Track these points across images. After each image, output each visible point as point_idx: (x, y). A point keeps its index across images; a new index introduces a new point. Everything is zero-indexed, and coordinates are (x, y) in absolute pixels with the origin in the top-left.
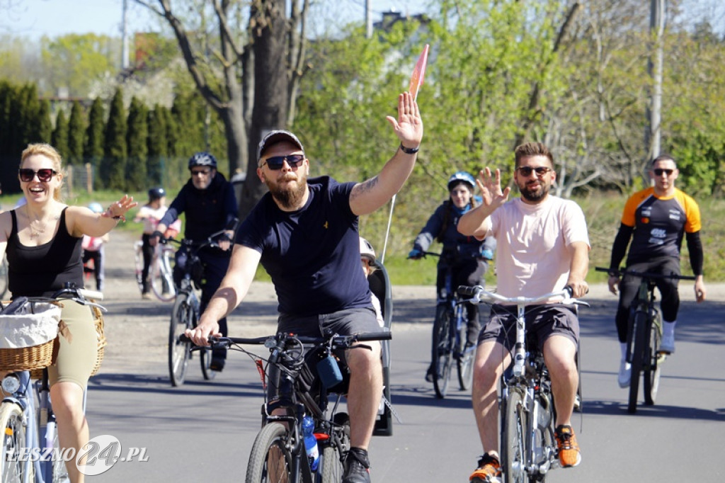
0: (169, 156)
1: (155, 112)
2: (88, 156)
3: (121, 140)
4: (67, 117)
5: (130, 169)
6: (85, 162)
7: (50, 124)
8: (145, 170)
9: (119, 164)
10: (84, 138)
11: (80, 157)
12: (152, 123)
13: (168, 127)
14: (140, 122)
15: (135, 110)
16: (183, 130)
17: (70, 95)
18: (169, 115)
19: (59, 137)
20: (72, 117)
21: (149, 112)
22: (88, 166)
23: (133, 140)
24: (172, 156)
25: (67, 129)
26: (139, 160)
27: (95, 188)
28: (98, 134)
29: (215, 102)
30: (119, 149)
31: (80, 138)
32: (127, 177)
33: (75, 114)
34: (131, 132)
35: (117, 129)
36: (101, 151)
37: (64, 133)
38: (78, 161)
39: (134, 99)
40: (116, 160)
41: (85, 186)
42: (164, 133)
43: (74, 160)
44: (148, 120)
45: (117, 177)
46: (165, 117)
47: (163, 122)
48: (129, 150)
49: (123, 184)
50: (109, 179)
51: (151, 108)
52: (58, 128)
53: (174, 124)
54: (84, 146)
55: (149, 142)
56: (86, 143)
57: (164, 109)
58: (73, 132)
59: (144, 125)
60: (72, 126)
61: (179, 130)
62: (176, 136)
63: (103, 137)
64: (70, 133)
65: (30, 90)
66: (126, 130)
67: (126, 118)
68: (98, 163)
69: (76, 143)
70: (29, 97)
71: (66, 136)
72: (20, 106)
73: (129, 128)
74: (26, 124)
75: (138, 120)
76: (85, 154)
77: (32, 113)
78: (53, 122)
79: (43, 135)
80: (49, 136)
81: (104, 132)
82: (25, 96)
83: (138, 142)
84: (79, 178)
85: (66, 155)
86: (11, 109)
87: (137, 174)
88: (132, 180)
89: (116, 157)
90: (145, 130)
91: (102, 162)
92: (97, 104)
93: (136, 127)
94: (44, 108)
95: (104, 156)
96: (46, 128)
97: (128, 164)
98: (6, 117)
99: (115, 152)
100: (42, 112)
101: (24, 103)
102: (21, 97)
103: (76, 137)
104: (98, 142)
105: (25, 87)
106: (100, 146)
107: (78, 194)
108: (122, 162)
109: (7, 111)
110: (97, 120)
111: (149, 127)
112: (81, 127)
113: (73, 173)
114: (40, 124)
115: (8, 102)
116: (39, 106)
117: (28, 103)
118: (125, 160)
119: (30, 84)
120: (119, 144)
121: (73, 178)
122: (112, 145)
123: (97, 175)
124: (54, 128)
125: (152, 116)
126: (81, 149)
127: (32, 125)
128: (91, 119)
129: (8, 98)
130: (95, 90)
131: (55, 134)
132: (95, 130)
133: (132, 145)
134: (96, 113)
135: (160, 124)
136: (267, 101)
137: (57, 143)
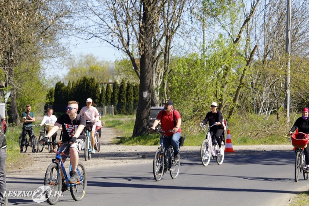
1: (136, 86)
2: (112, 102)
3: (124, 96)
4: (105, 90)
5: (128, 107)
6: (112, 105)
7: (100, 92)
8: (133, 107)
9: (124, 105)
11: (110, 103)
12: (135, 90)
14: (131, 90)
15: (129, 86)
19: (103, 96)
20: (107, 89)
22: (112, 106)
23: (128, 96)
26: (131, 103)
27: (115, 114)
28: (116, 95)
30: (124, 100)
31: (110, 96)
32: (126, 109)
33: (108, 88)
34: (128, 94)
35: (123, 93)
36: (117, 101)
37: (104, 94)
38: (109, 104)
40: (123, 104)
41: (111, 113)
43: (108, 104)
44: (134, 90)
48: (127, 100)
49: (125, 112)
50: (120, 110)
51: (134, 85)
52: (102, 93)
54: (111, 99)
56: (112, 97)
58: (108, 94)
59: (132, 91)
60: (107, 92)
63: (118, 96)
64: (106, 94)
65: (92, 80)
66: (126, 93)
67: (126, 89)
68: (116, 105)
69: (108, 97)
70: (92, 82)
71: (105, 95)
72: (89, 85)
73: (127, 92)
74: (91, 91)
75: (130, 89)
76: (111, 102)
77: (93, 87)
78: (100, 90)
79: (97, 95)
80: (99, 95)
81: (118, 94)
82: (91, 81)
83: (130, 97)
84: (109, 110)
85: (105, 102)
86: (86, 86)
87: (130, 109)
88: (128, 111)
89: (123, 102)
90: (133, 93)
91: (118, 104)
92: (116, 84)
93: (129, 92)
94: (97, 86)
95: (118, 102)
96: (98, 92)
97: (127, 105)
98: (85, 89)
99: (122, 101)
100: (97, 87)
101: (91, 84)
102: (90, 82)
103: (109, 96)
104: (116, 98)
105: (91, 78)
106: (117, 99)
107: (109, 116)
108: (125, 104)
109: (85, 87)
110: (116, 89)
111: (134, 92)
112: (110, 92)
113: (107, 108)
114: (96, 91)
115: (86, 84)
116: (95, 85)
117: (92, 84)
118: (126, 104)
119: (93, 77)
120: (124, 98)
121: (107, 110)
122: (121, 99)
123: (116, 109)
124: (101, 93)
125: (135, 88)
126: (110, 100)
127: (93, 92)
128: (114, 89)
129: (86, 83)
130: (119, 79)
131: (101, 95)
132: (115, 93)
133: (128, 98)
134: (116, 87)
135: (138, 90)
136: (145, 81)
137: (102, 98)
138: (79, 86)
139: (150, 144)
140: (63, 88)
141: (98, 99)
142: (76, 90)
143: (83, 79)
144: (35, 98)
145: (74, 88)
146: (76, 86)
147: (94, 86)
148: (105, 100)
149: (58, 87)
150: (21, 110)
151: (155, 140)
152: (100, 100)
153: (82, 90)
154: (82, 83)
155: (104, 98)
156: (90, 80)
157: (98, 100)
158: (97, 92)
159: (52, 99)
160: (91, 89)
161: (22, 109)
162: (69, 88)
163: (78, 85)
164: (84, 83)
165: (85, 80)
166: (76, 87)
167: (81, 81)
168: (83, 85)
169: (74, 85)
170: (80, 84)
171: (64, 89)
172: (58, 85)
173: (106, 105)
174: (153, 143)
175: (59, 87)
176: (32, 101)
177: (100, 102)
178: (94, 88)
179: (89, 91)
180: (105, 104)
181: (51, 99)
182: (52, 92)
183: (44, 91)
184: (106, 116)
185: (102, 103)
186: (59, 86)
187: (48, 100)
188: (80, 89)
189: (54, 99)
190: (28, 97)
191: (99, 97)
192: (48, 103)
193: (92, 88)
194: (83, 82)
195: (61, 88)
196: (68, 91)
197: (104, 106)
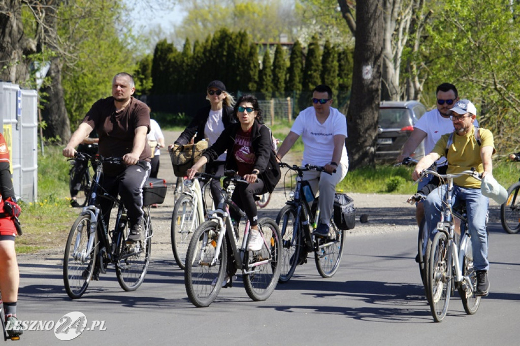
1: (344, 52)
2: (289, 91)
3: (317, 75)
4: (272, 61)
6: (286, 97)
7: (259, 64)
8: (337, 102)
10: (286, 75)
11: (283, 92)
12: (343, 62)
14: (332, 61)
15: (328, 51)
19: (266, 74)
20: (276, 58)
21: (340, 54)
22: (289, 98)
23: (326, 76)
25: (272, 68)
28: (297, 72)
31: (283, 76)
33: (278, 55)
34: (325, 71)
35: (313, 68)
36: (300, 86)
37: (269, 72)
38: (281, 95)
39: (327, 41)
41: (286, 115)
43: (277, 94)
44: (339, 61)
51: (341, 49)
52: (265, 67)
54: (286, 82)
56: (288, 79)
58: (277, 70)
59: (336, 63)
60: (276, 65)
63: (302, 75)
64: (273, 71)
65: (242, 36)
66: (320, 68)
67: (321, 58)
68: (298, 96)
69: (279, 78)
70: (242, 42)
71: (271, 74)
72: (234, 49)
73: (323, 67)
74: (238, 64)
75: (330, 59)
76: (286, 89)
77: (243, 54)
78: (260, 62)
79: (252, 73)
80: (257, 74)
81: (302, 70)
82: (238, 41)
83: (331, 79)
84: (280, 108)
85: (270, 90)
86: (227, 52)
90: (337, 68)
91: (301, 95)
92: (296, 47)
93: (328, 65)
94: (253, 51)
95: (302, 90)
96: (255, 67)
98: (224, 59)
100: (252, 54)
101: (238, 46)
102: (235, 42)
103: (279, 75)
104: (297, 79)
105: (240, 33)
106: (300, 82)
107: (279, 122)
109: (225, 53)
110: (297, 60)
111: (340, 66)
112: (283, 66)
113: (276, 104)
114: (250, 64)
115: (226, 46)
116: (249, 49)
117: (240, 46)
119: (242, 31)
120: (315, 80)
121: (275, 109)
122: (309, 82)
123: (296, 106)
124: (261, 67)
125: (342, 56)
126: (283, 85)
127: (243, 65)
128: (292, 59)
129: (226, 43)
130: (303, 36)
131: (262, 73)
132: (295, 68)
133: (326, 80)
134: (296, 54)
135: (349, 62)
136: (366, 41)
137: (264, 80)
138: (210, 51)
139: (378, 190)
140: (171, 56)
141: (256, 82)
142: (202, 60)
143: (219, 34)
144: (107, 79)
145: (198, 57)
146: (202, 50)
147: (246, 50)
148: (272, 85)
149: (159, 53)
150: (72, 106)
151: (388, 180)
152: (260, 84)
153: (218, 61)
154: (217, 43)
155: (268, 79)
156: (237, 36)
157: (255, 85)
158: (252, 65)
159: (147, 83)
160: (239, 58)
161: (75, 105)
162: (187, 56)
163: (209, 48)
164: (221, 45)
165: (224, 36)
166: (204, 53)
167: (214, 40)
168: (220, 50)
169: (198, 48)
170: (211, 47)
171: (174, 58)
172: (160, 47)
173: (274, 96)
174: (385, 188)
175: (162, 53)
176: (100, 87)
177: (258, 90)
178: (246, 56)
179: (234, 64)
180: (270, 95)
181: (144, 81)
182: (148, 65)
183: (129, 63)
184: (273, 123)
185: (263, 91)
186: (163, 51)
187: (139, 83)
188: (212, 59)
189: (153, 81)
190: (90, 76)
191: (256, 78)
192: (139, 91)
193: (241, 57)
194: (219, 41)
195: (166, 55)
196: (184, 62)
197: (267, 98)
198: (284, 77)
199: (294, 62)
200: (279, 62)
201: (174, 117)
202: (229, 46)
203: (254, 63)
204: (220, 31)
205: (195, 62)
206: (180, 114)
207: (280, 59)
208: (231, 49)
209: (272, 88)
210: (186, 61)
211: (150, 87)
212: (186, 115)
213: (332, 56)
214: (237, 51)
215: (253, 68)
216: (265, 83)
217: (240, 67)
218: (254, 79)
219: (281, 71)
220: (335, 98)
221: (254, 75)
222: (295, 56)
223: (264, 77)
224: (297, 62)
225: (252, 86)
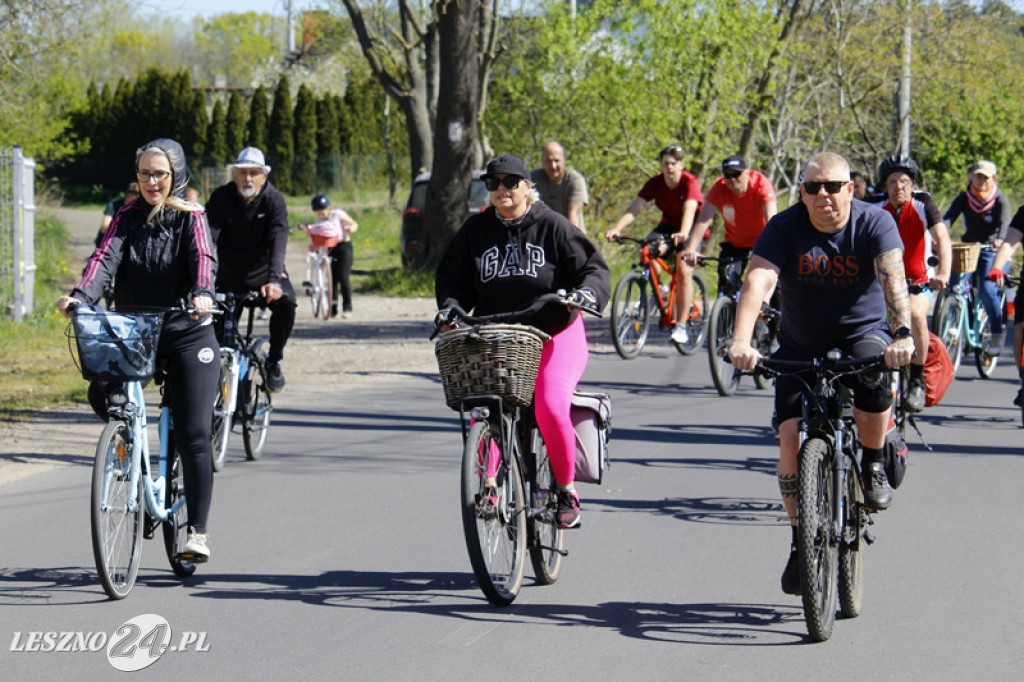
0: (342, 153)
1: (325, 102)
3: (287, 132)
4: (225, 109)
5: (298, 169)
7: (207, 118)
8: (315, 170)
9: (285, 163)
10: (244, 132)
12: (322, 115)
13: (341, 120)
14: (309, 114)
16: (358, 122)
17: (228, 84)
18: (342, 105)
19: (216, 132)
20: (230, 109)
21: (318, 103)
23: (300, 134)
24: (346, 153)
25: (226, 123)
26: (308, 158)
28: (261, 128)
29: (394, 89)
30: (285, 145)
32: (294, 177)
33: (234, 106)
34: (299, 128)
35: (283, 122)
37: (221, 128)
39: (303, 87)
40: (282, 158)
42: (337, 126)
44: (318, 111)
45: (282, 178)
46: (338, 108)
47: (335, 113)
48: (297, 147)
49: (289, 185)
51: (320, 96)
52: (215, 122)
53: (348, 117)
55: (319, 137)
56: (247, 139)
57: (336, 100)
58: (232, 126)
59: (314, 118)
60: (231, 119)
61: (353, 122)
62: (351, 129)
63: (267, 131)
64: (228, 127)
65: (182, 79)
66: (292, 122)
67: (294, 104)
69: (235, 137)
70: (181, 87)
72: (171, 97)
73: (296, 122)
74: (178, 117)
75: (306, 112)
77: (185, 104)
78: (209, 114)
79: (198, 130)
80: (205, 131)
81: (267, 126)
82: (177, 85)
83: (307, 138)
85: (223, 153)
86: (160, 101)
87: (306, 174)
88: (300, 181)
89: (281, 155)
90: (315, 124)
92: (259, 94)
93: (304, 119)
94: (199, 99)
96: (202, 121)
97: (295, 163)
98: (156, 110)
99: (280, 149)
100: (198, 104)
101: (176, 93)
102: (172, 87)
103: (236, 133)
104: (260, 138)
105: (178, 75)
106: (263, 143)
108: (288, 160)
109: (157, 102)
110: (261, 112)
111: (319, 120)
112: (241, 119)
114: (195, 117)
115: (158, 93)
116: (192, 96)
117: (180, 93)
118: (292, 158)
119: (182, 73)
120: (285, 139)
122: (276, 142)
124: (210, 120)
125: (322, 106)
127: (185, 118)
128: (253, 111)
129: (158, 88)
130: (258, 78)
131: (212, 128)
132: (257, 123)
133: (300, 140)
134: (258, 103)
135: (332, 116)
136: (455, 88)
137: (214, 139)
138: (133, 99)
141: (203, 142)
142: (122, 112)
143: (146, 76)
145: (114, 107)
146: (120, 98)
147: (189, 99)
148: (225, 146)
152: (210, 146)
153: (146, 113)
154: (144, 88)
155: (220, 139)
156: (174, 80)
157: (202, 147)
158: (198, 119)
159: (82, 144)
160: (178, 110)
163: (130, 95)
164: (150, 91)
165: (154, 79)
166: (124, 102)
167: (139, 84)
168: (148, 97)
170: (135, 89)
177: (207, 153)
178: (189, 108)
179: (171, 117)
180: (223, 160)
181: (79, 143)
185: (213, 155)
187: (71, 145)
188: (136, 110)
189: (92, 143)
191: (204, 137)
192: (70, 156)
193: (182, 108)
194: (146, 85)
197: (220, 165)
198: (242, 135)
199: (256, 114)
200: (235, 114)
201: (87, 190)
202: (163, 92)
203: (200, 116)
204: (148, 72)
205: (110, 114)
206: (96, 187)
207: (237, 111)
208: (167, 97)
209: (225, 150)
210: (96, 114)
211: (87, 151)
212: (104, 186)
213: (307, 107)
214: (176, 99)
215: (200, 124)
216: (215, 144)
217: (181, 121)
218: (200, 138)
219: (239, 127)
220: (313, 164)
221: (202, 133)
222: (257, 106)
223: (215, 135)
224: (259, 115)
225: (199, 149)
